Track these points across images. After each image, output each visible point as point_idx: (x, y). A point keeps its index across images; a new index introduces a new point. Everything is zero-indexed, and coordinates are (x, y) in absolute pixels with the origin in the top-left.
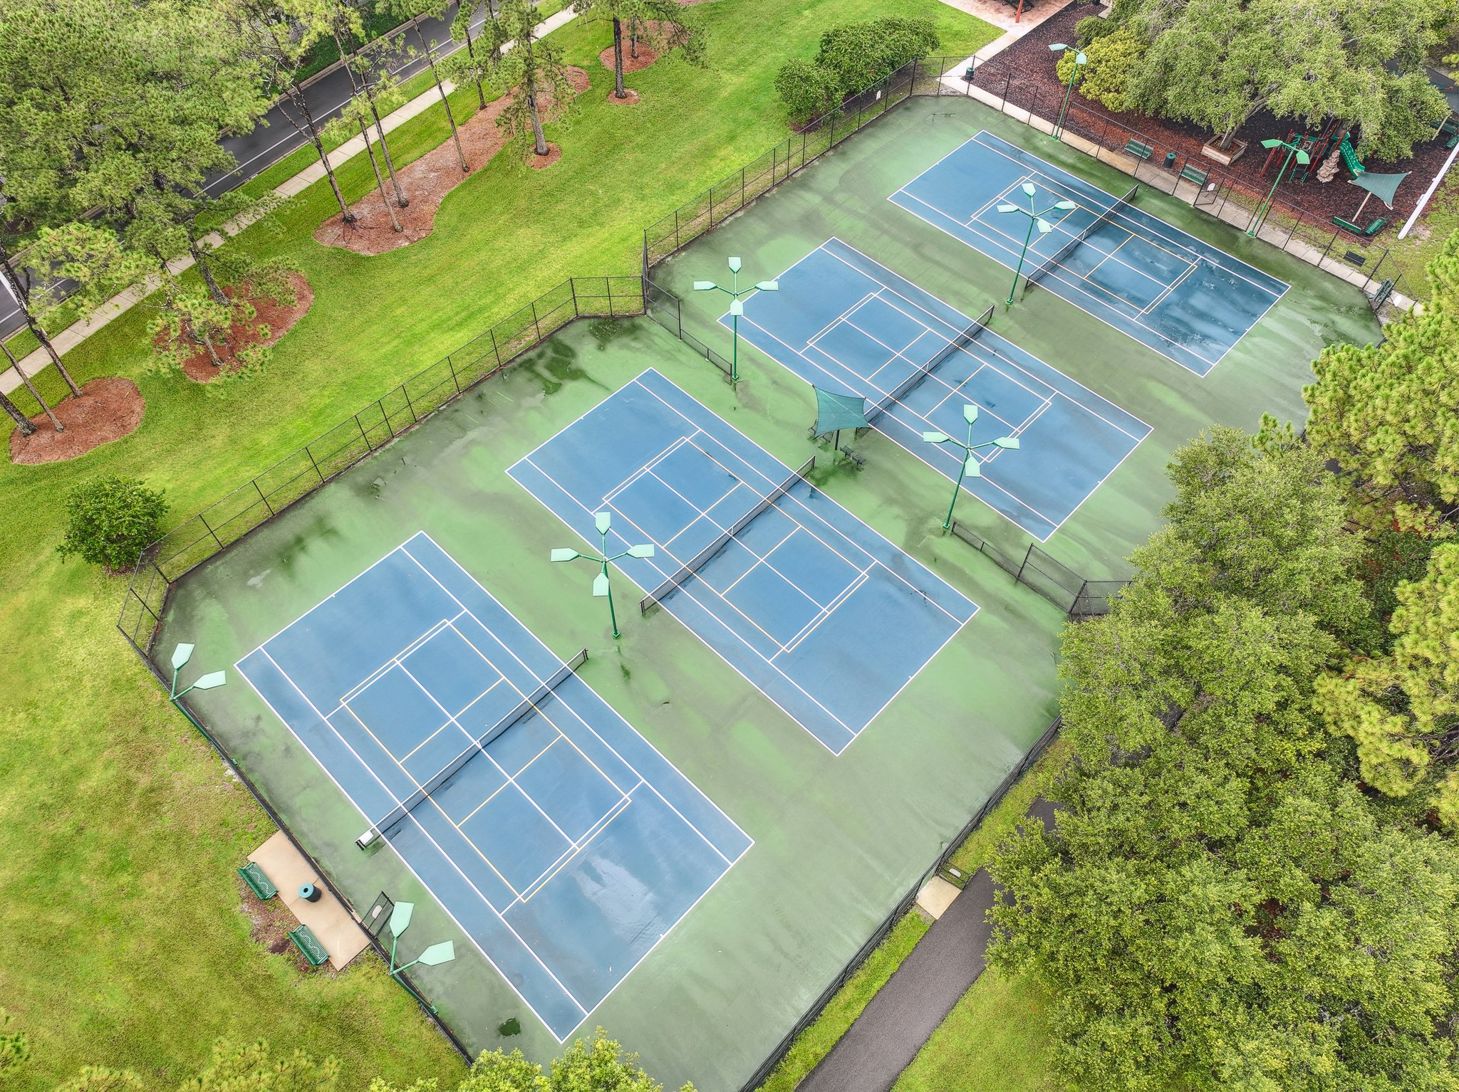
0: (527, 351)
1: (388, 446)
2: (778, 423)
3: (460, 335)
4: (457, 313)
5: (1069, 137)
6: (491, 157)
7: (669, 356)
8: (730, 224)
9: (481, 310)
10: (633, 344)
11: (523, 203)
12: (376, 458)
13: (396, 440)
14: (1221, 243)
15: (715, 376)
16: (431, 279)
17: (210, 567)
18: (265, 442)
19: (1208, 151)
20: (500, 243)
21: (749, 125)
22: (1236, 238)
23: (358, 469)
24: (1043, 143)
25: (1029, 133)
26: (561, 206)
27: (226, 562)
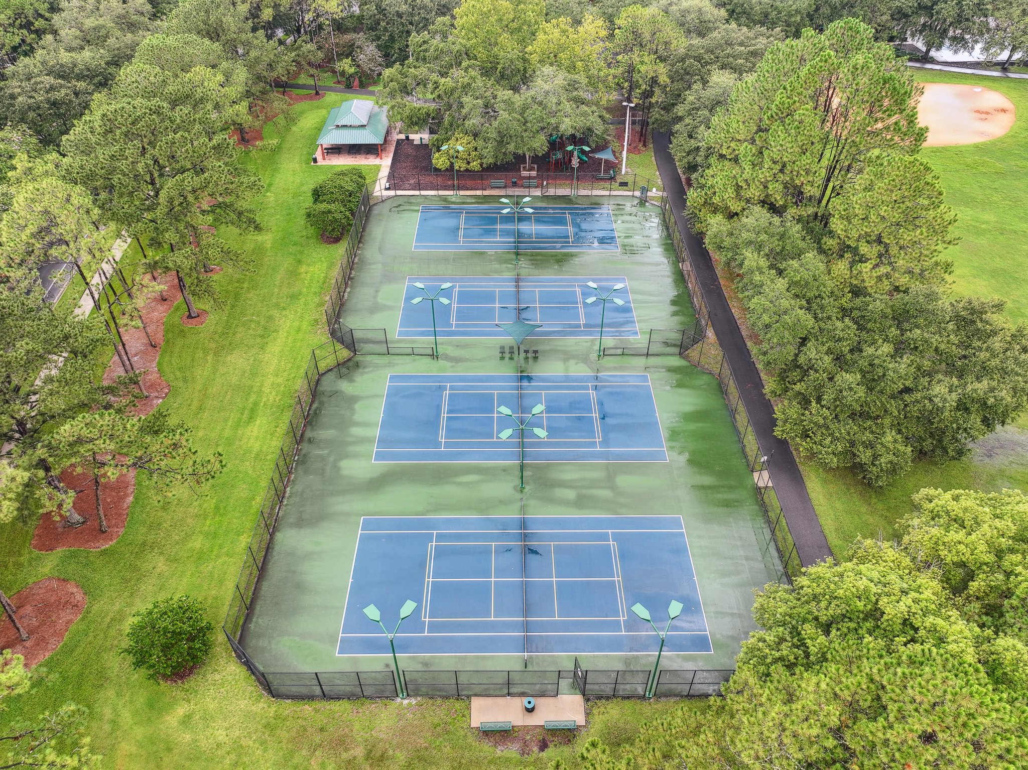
0: (311, 405)
1: (287, 495)
2: (480, 360)
3: (258, 422)
4: (242, 414)
5: (462, 193)
6: (162, 333)
7: (389, 365)
8: (349, 296)
9: (256, 404)
10: (367, 370)
11: (213, 345)
12: (287, 505)
13: (288, 489)
14: (567, 203)
15: (427, 360)
16: (201, 408)
17: (252, 626)
18: (198, 546)
19: (525, 173)
20: (222, 369)
21: (302, 253)
22: (570, 199)
23: (283, 517)
24: (454, 199)
25: (444, 199)
26: (238, 336)
27: (259, 616)
